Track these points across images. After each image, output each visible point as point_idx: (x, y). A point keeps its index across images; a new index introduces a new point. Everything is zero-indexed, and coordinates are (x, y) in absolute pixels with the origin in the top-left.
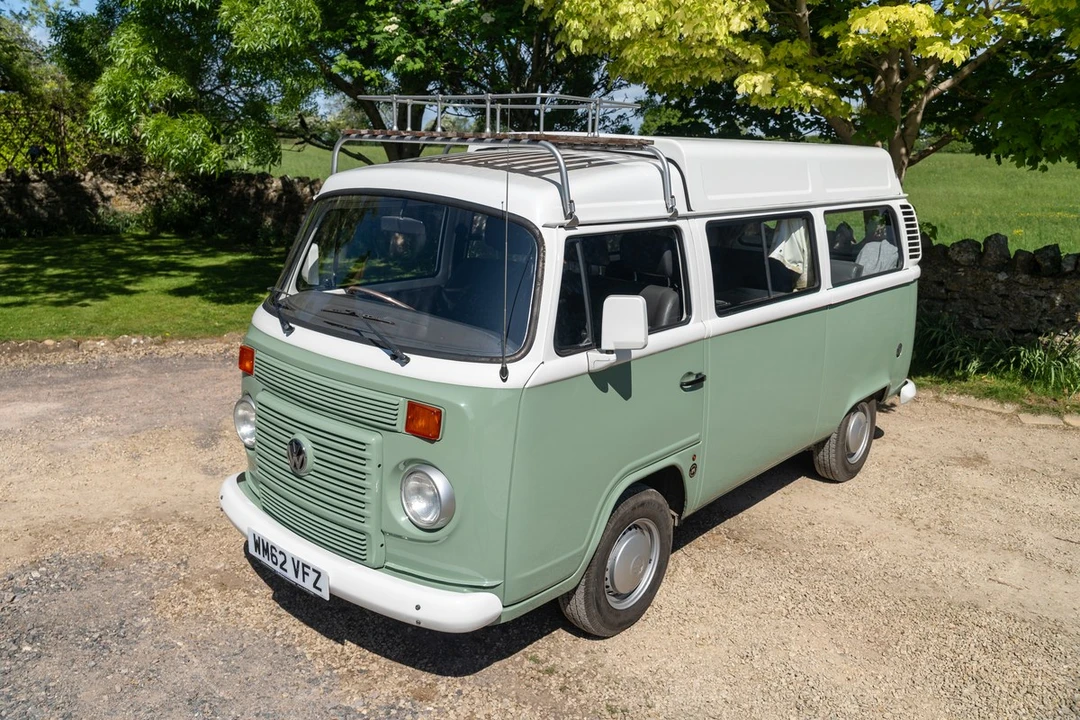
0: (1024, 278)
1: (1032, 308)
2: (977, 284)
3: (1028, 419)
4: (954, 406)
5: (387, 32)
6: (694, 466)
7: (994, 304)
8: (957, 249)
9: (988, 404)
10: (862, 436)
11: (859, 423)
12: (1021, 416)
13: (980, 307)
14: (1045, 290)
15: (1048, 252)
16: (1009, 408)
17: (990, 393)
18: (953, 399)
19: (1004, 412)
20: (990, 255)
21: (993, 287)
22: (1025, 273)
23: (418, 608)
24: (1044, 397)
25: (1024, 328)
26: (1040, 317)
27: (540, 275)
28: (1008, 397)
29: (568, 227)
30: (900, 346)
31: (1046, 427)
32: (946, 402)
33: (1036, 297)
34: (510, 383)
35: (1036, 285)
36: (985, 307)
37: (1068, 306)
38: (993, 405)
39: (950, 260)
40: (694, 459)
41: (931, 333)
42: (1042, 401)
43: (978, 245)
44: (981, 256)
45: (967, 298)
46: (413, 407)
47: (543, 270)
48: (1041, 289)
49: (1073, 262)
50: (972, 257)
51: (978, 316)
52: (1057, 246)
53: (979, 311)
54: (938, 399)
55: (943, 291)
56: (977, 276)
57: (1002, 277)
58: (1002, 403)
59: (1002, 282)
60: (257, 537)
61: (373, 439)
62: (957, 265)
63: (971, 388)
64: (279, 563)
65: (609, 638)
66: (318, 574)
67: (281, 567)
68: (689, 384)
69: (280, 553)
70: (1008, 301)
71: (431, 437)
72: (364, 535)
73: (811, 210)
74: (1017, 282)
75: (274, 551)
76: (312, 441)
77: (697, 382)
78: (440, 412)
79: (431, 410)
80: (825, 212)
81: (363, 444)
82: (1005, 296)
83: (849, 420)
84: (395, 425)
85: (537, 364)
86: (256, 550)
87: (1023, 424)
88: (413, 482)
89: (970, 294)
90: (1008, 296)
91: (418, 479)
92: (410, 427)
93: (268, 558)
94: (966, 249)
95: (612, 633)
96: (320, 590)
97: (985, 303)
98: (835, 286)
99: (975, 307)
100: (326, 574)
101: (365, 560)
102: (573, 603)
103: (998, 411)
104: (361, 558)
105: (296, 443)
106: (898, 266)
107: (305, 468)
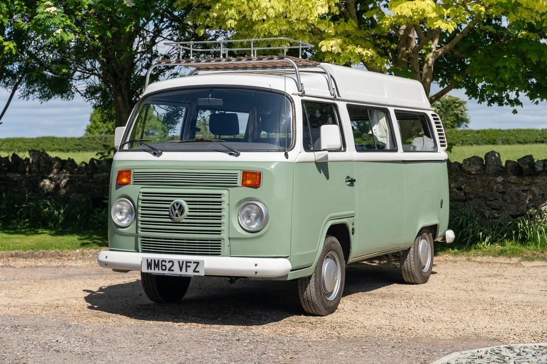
0: (513, 178)
1: (522, 199)
2: (485, 186)
3: (526, 264)
4: (479, 262)
6: (353, 229)
7: (497, 199)
8: (468, 163)
9: (501, 259)
10: (427, 253)
11: (424, 246)
12: (522, 263)
13: (488, 203)
14: (528, 185)
15: (526, 159)
16: (515, 260)
17: (502, 253)
18: (479, 259)
19: (512, 262)
20: (490, 166)
21: (495, 187)
22: (514, 175)
23: (256, 265)
24: (535, 252)
25: (518, 213)
27: (294, 115)
28: (513, 254)
29: (301, 96)
30: (442, 201)
31: (538, 267)
32: (474, 261)
33: (523, 191)
34: (289, 160)
35: (522, 183)
36: (492, 202)
37: (543, 195)
38: (505, 260)
39: (464, 171)
40: (353, 225)
41: (459, 219)
42: (534, 254)
43: (481, 160)
44: (484, 167)
45: (480, 197)
46: (245, 173)
47: (295, 112)
48: (525, 185)
49: (542, 164)
50: (478, 168)
51: (488, 209)
52: (531, 155)
53: (488, 205)
54: (469, 260)
55: (463, 194)
56: (483, 180)
57: (500, 179)
58: (510, 257)
59: (500, 183)
60: (149, 261)
61: (225, 192)
62: (469, 174)
63: (489, 252)
64: (168, 269)
65: (323, 316)
66: (198, 263)
67: (169, 270)
68: (349, 181)
69: (169, 262)
70: (505, 196)
71: (256, 186)
72: (220, 241)
73: (388, 108)
74: (509, 182)
75: (164, 263)
76: (187, 201)
77: (352, 182)
78: (260, 174)
79: (255, 173)
80: (395, 110)
81: (220, 195)
82: (503, 193)
83: (419, 242)
84: (236, 183)
85: (298, 153)
86: (148, 269)
87: (524, 267)
88: (247, 209)
89: (481, 194)
90: (505, 192)
91: (250, 208)
92: (244, 183)
93: (159, 270)
94: (474, 163)
95: (325, 312)
96: (198, 272)
97: (491, 199)
98: (405, 151)
99: (485, 203)
100: (203, 262)
101: (220, 254)
102: (308, 289)
103: (508, 262)
104: (217, 254)
105: (177, 204)
106: (435, 149)
107: (183, 216)
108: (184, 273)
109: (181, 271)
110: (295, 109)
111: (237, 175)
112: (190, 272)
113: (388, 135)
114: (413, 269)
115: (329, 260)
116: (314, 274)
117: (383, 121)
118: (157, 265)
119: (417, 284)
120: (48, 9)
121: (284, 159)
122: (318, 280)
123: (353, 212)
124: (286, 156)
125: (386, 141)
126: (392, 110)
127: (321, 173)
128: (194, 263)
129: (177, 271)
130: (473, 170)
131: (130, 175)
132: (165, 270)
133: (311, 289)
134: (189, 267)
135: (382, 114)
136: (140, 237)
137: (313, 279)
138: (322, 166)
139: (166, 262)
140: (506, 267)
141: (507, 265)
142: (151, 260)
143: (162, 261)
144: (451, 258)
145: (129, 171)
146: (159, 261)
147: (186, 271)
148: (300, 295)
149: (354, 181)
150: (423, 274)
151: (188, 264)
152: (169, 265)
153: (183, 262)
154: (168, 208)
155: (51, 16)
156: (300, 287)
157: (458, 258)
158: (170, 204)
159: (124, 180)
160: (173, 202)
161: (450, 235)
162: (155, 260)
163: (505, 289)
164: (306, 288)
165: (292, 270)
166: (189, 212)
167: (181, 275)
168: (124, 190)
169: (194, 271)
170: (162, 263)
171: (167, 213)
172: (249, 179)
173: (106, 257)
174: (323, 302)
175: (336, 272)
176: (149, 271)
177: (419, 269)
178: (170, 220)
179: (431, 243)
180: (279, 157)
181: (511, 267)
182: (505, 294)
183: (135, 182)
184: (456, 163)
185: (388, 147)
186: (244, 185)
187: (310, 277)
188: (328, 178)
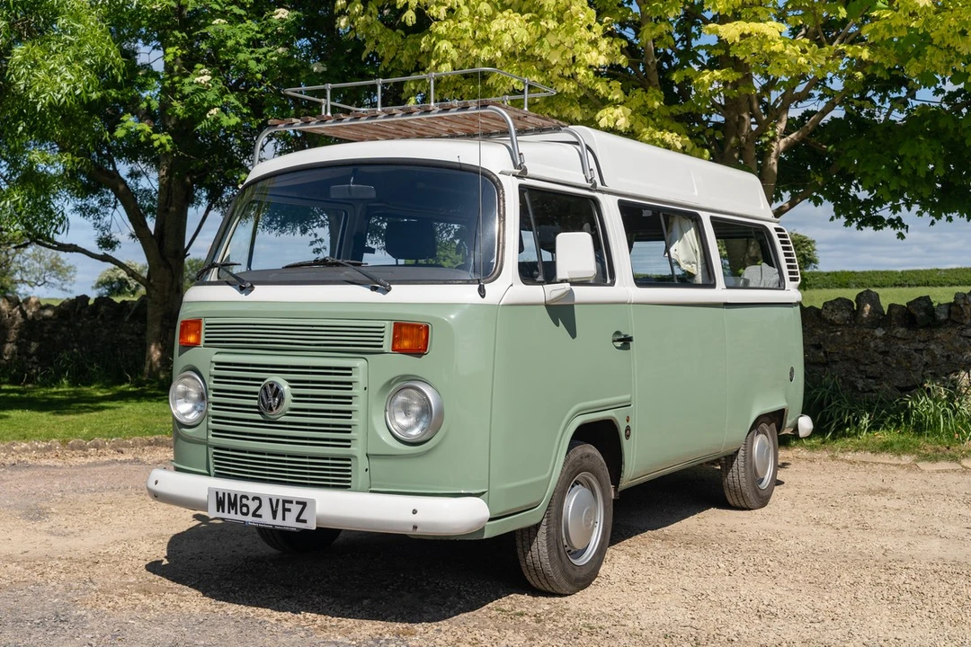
0: (901, 331)
1: (914, 362)
2: (856, 343)
3: (926, 466)
4: (852, 463)
5: (197, 83)
6: (628, 429)
7: (875, 363)
8: (830, 307)
9: (885, 458)
10: (768, 460)
11: (762, 445)
12: (919, 464)
13: (862, 368)
14: (923, 342)
15: (921, 302)
16: (907, 459)
17: (886, 447)
18: (849, 456)
19: (902, 463)
20: (864, 312)
21: (872, 345)
22: (902, 326)
23: (415, 512)
24: (939, 446)
25: (909, 385)
26: (924, 371)
27: (502, 213)
28: (904, 449)
29: (517, 177)
30: (792, 370)
31: (946, 471)
32: (842, 460)
33: (916, 350)
34: (488, 299)
35: (914, 338)
36: (867, 367)
37: (948, 357)
38: (890, 458)
39: (825, 320)
40: (628, 421)
42: (938, 450)
43: (850, 303)
44: (855, 314)
45: (848, 359)
46: (398, 326)
47: (504, 208)
48: (920, 341)
49: (946, 311)
50: (847, 315)
51: (861, 378)
52: (928, 297)
53: (861, 372)
54: (833, 458)
55: (822, 354)
56: (854, 334)
57: (879, 332)
58: (899, 455)
59: (880, 338)
60: (221, 495)
61: (359, 364)
62: (833, 325)
63: (866, 445)
64: (251, 512)
65: (566, 595)
66: (304, 504)
67: (254, 515)
68: (619, 340)
69: (254, 499)
70: (889, 358)
71: (419, 351)
72: (350, 460)
73: (699, 212)
74: (895, 337)
75: (244, 501)
76: (289, 381)
77: (626, 342)
78: (427, 327)
79: (418, 326)
80: (712, 218)
81: (350, 369)
82: (885, 353)
83: (753, 440)
84: (381, 346)
85: (507, 287)
86: (218, 511)
87: (922, 471)
88: (401, 398)
89: (850, 355)
90: (888, 352)
91: (406, 395)
92: (397, 346)
93: (236, 513)
94: (840, 309)
95: (571, 588)
96: (305, 521)
97: (866, 362)
98: (728, 287)
99: (857, 368)
100: (313, 501)
101: (350, 487)
102: (534, 547)
103: (896, 463)
104: (344, 486)
105: (272, 386)
106: (780, 285)
107: (281, 409)
108: (279, 522)
109: (274, 517)
110: (504, 201)
111: (382, 330)
112: (290, 522)
113: (699, 259)
114: (743, 485)
115: (576, 491)
116: (545, 520)
117: (691, 235)
118: (233, 505)
119: (750, 509)
120: (198, 79)
121: (478, 299)
122: (553, 530)
123: (627, 397)
124: (482, 292)
125: (697, 270)
126: (706, 218)
127: (558, 326)
128: (298, 503)
129: (267, 519)
130: (837, 317)
131: (199, 329)
132: (247, 514)
133: (540, 549)
134: (289, 510)
135: (688, 222)
136: (211, 446)
137: (543, 529)
138: (562, 313)
139: (248, 499)
140: (894, 472)
141: (895, 468)
142: (224, 494)
143: (243, 497)
144: (805, 454)
145: (198, 322)
146: (236, 495)
147: (284, 519)
148: (521, 557)
149: (630, 339)
150: (761, 493)
151: (287, 506)
152: (253, 505)
153: (278, 501)
154: (256, 393)
155: (202, 89)
156: (519, 543)
157: (817, 455)
158: (260, 385)
159: (192, 339)
160: (266, 381)
161: (806, 424)
162: (229, 494)
163: (904, 525)
164: (531, 546)
165: (491, 520)
166: (294, 401)
167: (274, 526)
168: (191, 357)
169: (298, 520)
170: (241, 501)
171: (255, 403)
172: (406, 337)
173: (156, 483)
174: (564, 571)
175: (592, 513)
176: (221, 515)
177: (753, 485)
178: (258, 417)
179: (773, 439)
180: (467, 293)
181: (902, 472)
182: (908, 539)
183: (206, 342)
184: (812, 307)
185: (699, 279)
186: (396, 349)
187: (537, 527)
188: (573, 334)
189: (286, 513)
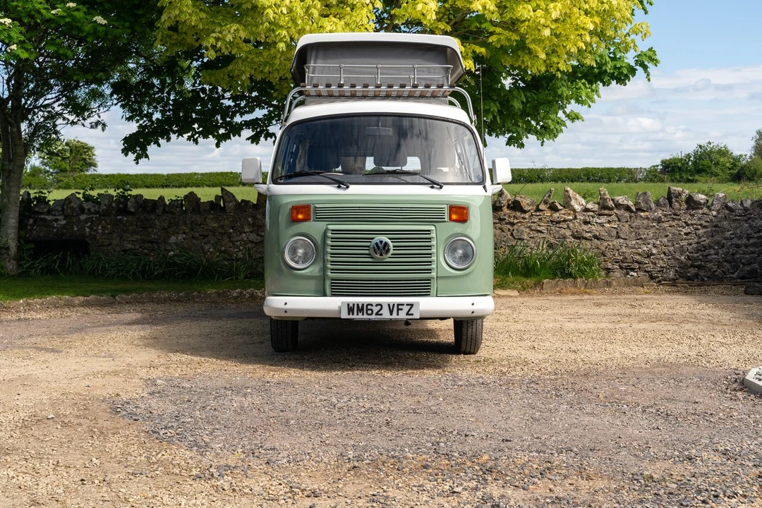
23: (473, 304)
46: (452, 208)
60: (351, 305)
61: (433, 228)
64: (374, 313)
66: (412, 305)
67: (377, 314)
69: (376, 305)
71: (464, 220)
75: (369, 307)
76: (390, 239)
78: (467, 208)
79: (462, 208)
81: (429, 231)
84: (444, 218)
86: (349, 314)
93: (363, 314)
96: (412, 315)
100: (418, 303)
101: (429, 295)
104: (426, 294)
105: (381, 242)
107: (387, 255)
108: (394, 316)
109: (391, 314)
111: (444, 210)
112: (403, 315)
118: (360, 310)
121: (485, 193)
124: (485, 189)
128: (407, 305)
131: (309, 211)
132: (371, 314)
134: (402, 309)
139: (372, 305)
142: (354, 305)
143: (368, 305)
145: (307, 206)
147: (398, 315)
151: (400, 307)
152: (376, 309)
153: (394, 305)
154: (368, 247)
159: (301, 216)
160: (376, 240)
162: (358, 305)
166: (395, 250)
167: (390, 319)
168: (302, 228)
169: (407, 314)
170: (367, 307)
171: (367, 252)
172: (456, 213)
173: (286, 304)
176: (351, 317)
178: (371, 260)
183: (317, 218)
186: (451, 219)
189: (400, 311)
